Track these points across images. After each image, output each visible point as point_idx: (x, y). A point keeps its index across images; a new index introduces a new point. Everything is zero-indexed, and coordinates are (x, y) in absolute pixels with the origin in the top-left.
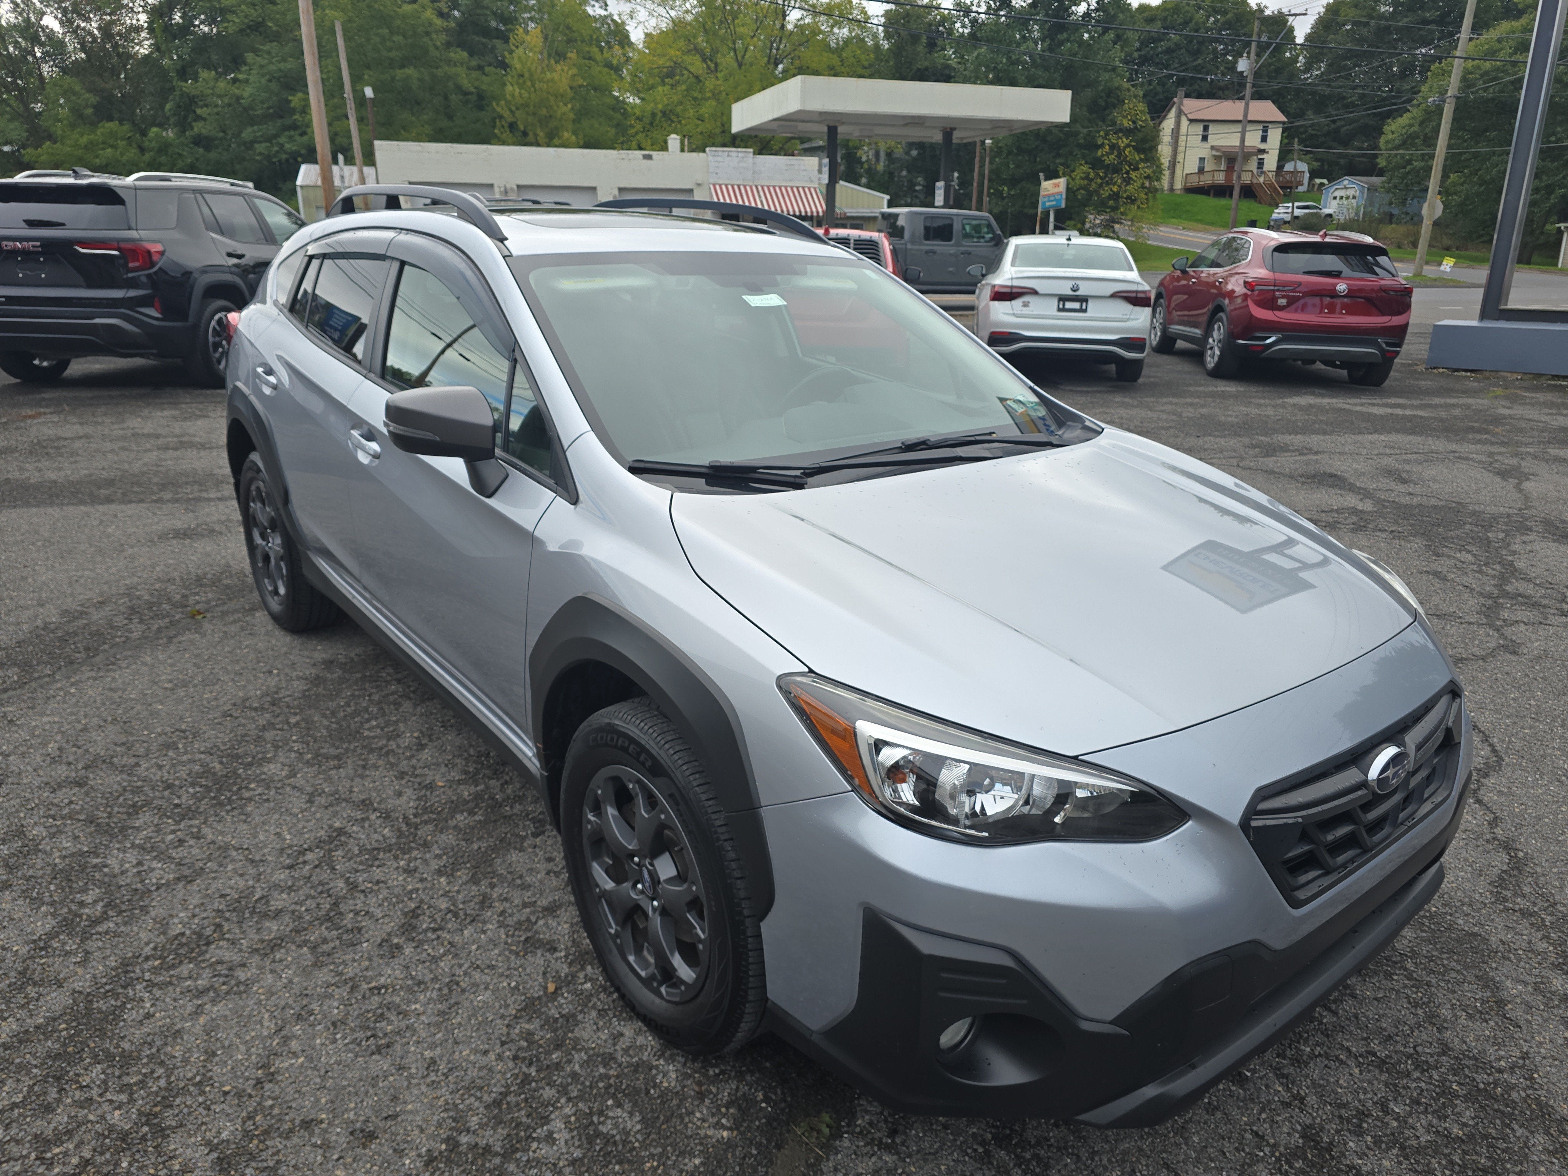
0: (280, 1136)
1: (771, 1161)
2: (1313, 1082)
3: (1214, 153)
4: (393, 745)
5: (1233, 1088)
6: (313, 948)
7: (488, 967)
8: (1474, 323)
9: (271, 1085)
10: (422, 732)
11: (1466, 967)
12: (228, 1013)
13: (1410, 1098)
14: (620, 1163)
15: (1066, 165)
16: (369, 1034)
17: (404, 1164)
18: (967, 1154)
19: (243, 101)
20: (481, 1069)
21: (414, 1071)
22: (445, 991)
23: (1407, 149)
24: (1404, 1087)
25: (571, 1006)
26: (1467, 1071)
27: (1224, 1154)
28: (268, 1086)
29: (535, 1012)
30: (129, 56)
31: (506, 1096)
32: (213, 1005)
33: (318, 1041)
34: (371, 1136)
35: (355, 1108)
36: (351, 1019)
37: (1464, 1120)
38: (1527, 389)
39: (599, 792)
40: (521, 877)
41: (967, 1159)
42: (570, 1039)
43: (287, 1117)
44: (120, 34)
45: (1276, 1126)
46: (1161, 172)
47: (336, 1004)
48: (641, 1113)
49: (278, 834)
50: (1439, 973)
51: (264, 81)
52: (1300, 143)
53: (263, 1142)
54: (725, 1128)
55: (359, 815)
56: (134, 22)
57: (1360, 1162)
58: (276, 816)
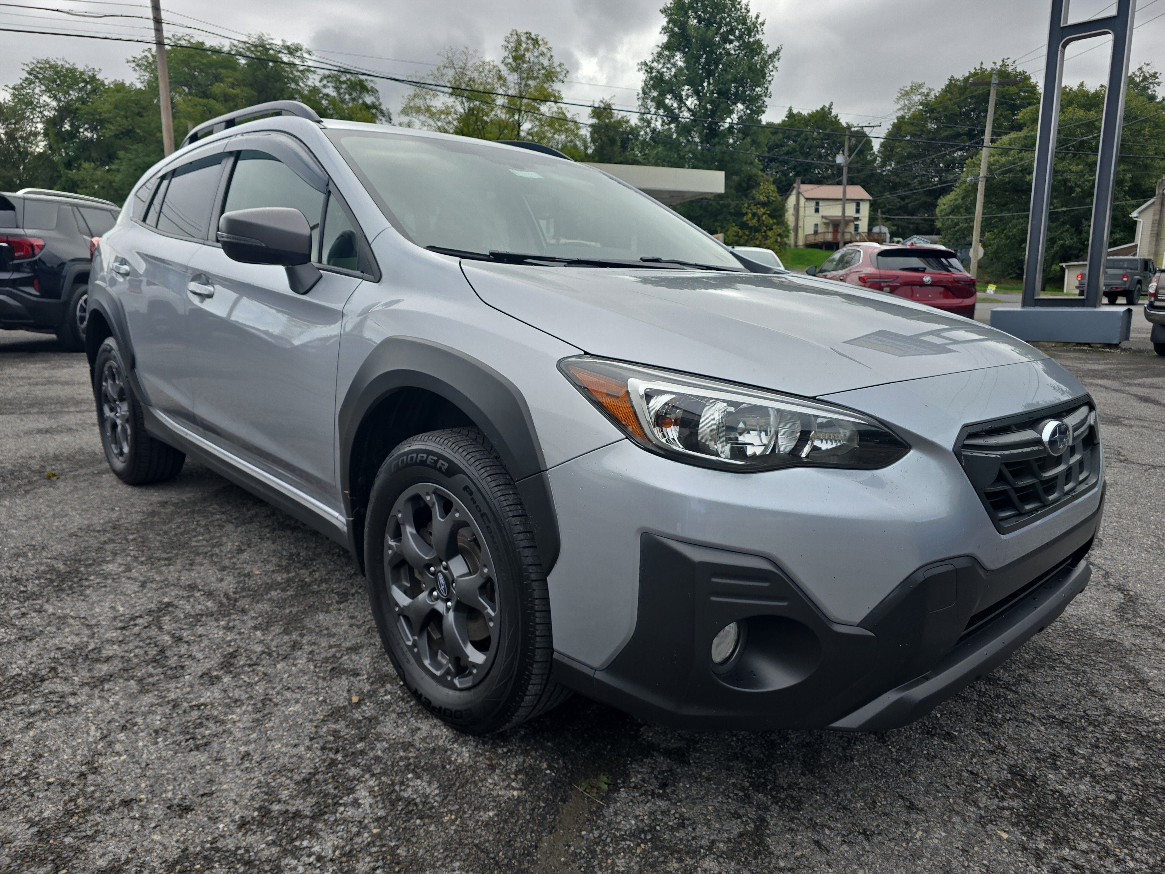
0: (100, 812)
1: (558, 811)
2: (1010, 737)
3: (824, 220)
4: (217, 550)
5: (946, 743)
6: (140, 681)
7: (298, 688)
8: (1019, 309)
9: (93, 776)
10: (241, 542)
11: (1110, 660)
12: (57, 727)
13: (1090, 744)
14: (421, 818)
15: (722, 227)
16: (188, 737)
17: (218, 828)
18: (730, 797)
19: (114, 184)
20: (291, 757)
21: (229, 761)
22: (260, 705)
23: (955, 215)
24: (1083, 737)
25: (373, 712)
26: (1130, 725)
27: (948, 787)
28: (90, 777)
29: (340, 716)
30: (27, 153)
31: (315, 774)
32: (43, 722)
33: (141, 744)
34: (188, 809)
35: (172, 790)
36: (172, 727)
37: (1137, 756)
38: (1061, 351)
39: (400, 515)
40: (327, 629)
41: (730, 801)
42: (372, 734)
43: (108, 799)
44: (21, 137)
45: (985, 767)
46: (788, 231)
47: (158, 717)
48: (438, 781)
49: (113, 608)
50: (1090, 665)
51: (131, 170)
52: (883, 213)
53: (84, 817)
54: (514, 789)
55: (185, 594)
56: (33, 129)
57: (1061, 787)
58: (112, 596)
